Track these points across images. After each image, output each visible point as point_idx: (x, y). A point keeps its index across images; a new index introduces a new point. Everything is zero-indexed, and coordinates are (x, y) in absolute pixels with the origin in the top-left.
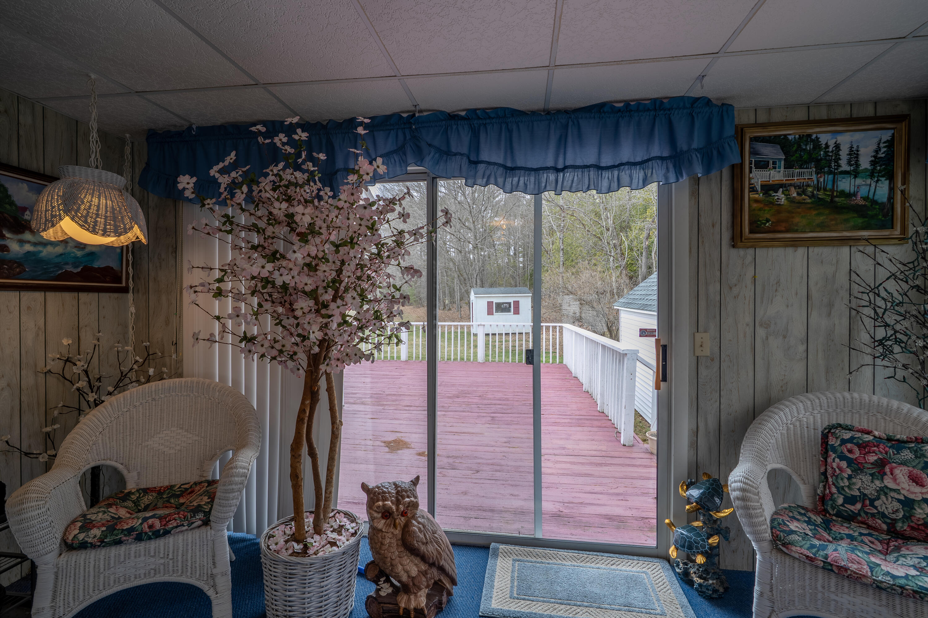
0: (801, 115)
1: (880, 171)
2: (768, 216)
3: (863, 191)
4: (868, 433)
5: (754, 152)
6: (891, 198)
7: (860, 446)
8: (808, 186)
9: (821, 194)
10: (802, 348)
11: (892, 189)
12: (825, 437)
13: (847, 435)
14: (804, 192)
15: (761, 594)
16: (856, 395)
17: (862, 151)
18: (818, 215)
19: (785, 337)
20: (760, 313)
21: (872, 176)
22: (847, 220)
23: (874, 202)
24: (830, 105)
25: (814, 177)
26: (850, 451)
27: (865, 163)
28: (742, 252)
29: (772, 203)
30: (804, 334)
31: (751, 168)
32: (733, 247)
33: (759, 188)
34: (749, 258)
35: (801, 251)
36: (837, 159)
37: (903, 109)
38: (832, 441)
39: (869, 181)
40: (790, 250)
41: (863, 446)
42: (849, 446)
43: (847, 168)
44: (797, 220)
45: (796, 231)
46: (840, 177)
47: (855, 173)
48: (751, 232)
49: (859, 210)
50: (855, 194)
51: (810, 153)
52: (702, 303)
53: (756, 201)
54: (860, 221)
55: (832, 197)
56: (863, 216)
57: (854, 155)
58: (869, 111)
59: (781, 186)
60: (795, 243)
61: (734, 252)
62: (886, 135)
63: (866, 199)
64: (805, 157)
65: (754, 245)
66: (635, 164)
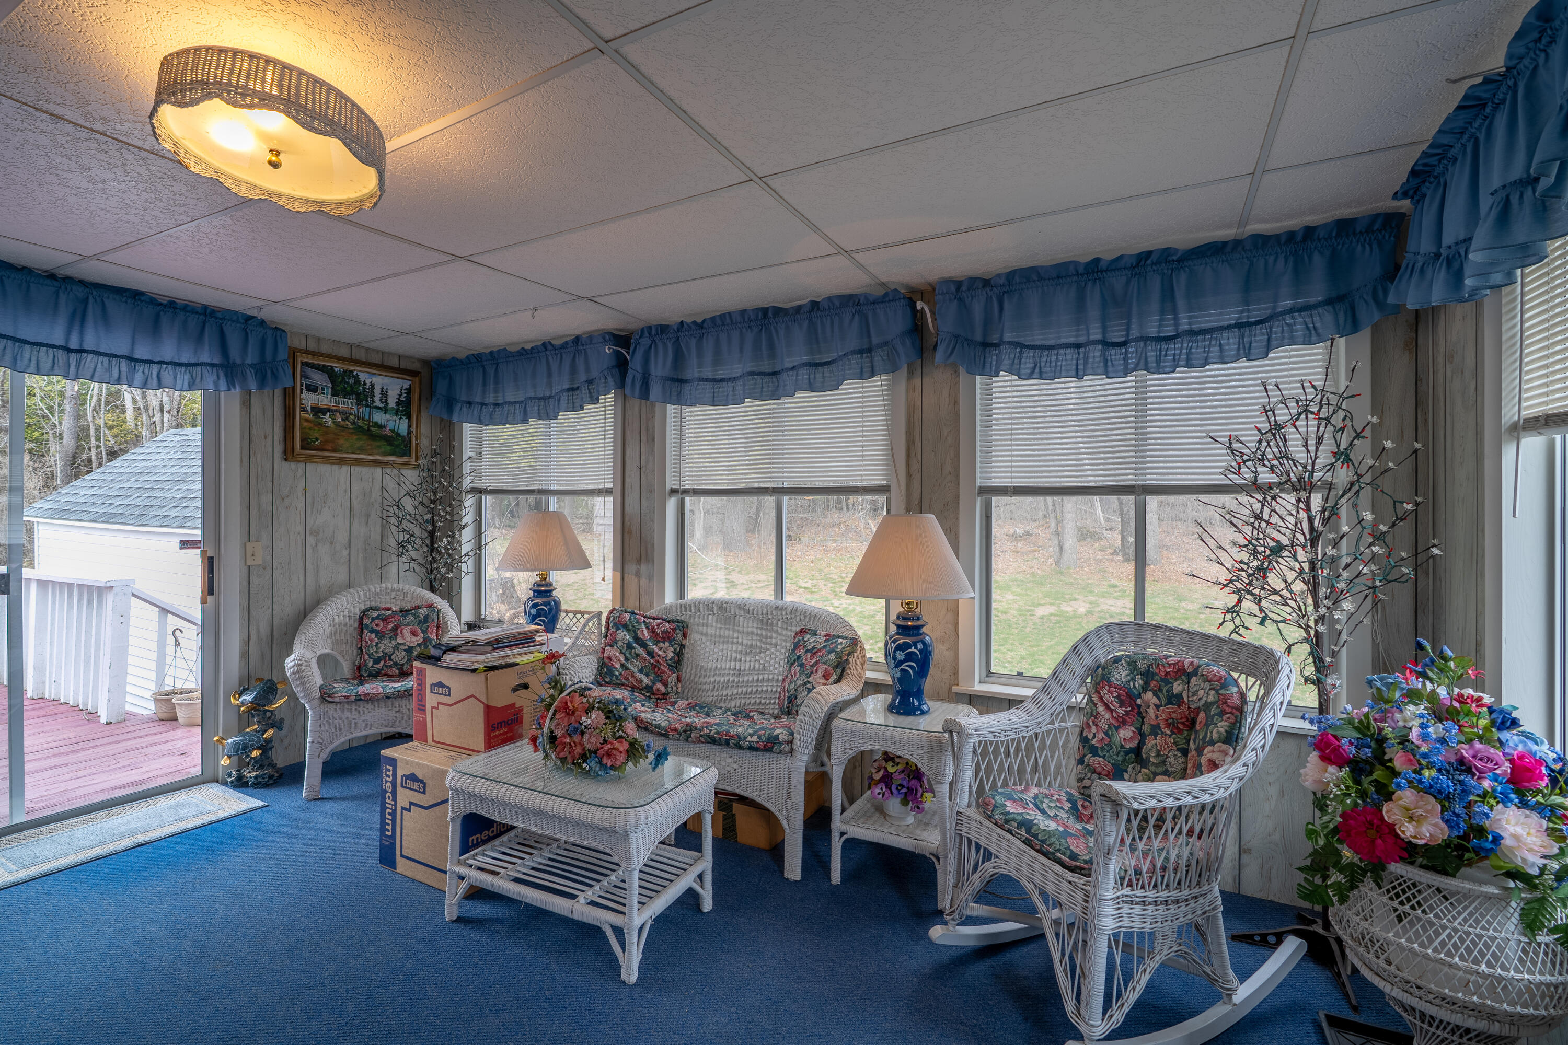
0: (344, 352)
1: (402, 411)
2: (317, 435)
3: (391, 425)
4: (389, 609)
5: (304, 376)
6: (409, 433)
7: (383, 620)
8: (350, 414)
9: (360, 423)
10: (345, 553)
11: (410, 426)
12: (361, 619)
13: (375, 614)
14: (347, 419)
15: (313, 741)
16: (383, 585)
17: (390, 393)
18: (359, 439)
19: (331, 543)
20: (310, 522)
21: (396, 414)
22: (379, 447)
23: (398, 435)
24: (367, 349)
25: (355, 407)
26: (377, 625)
27: (392, 403)
28: (293, 465)
29: (320, 424)
30: (347, 540)
31: (302, 390)
32: (286, 460)
33: (309, 409)
34: (300, 472)
35: (345, 469)
36: (373, 396)
37: (416, 366)
38: (366, 621)
39: (394, 418)
40: (336, 467)
41: (385, 620)
42: (377, 621)
43: (380, 405)
44: (341, 441)
45: (341, 452)
46: (374, 410)
47: (385, 410)
48: (302, 448)
49: (388, 440)
50: (385, 427)
51: (351, 386)
52: (254, 513)
53: (307, 420)
54: (389, 448)
55: (369, 426)
56: (390, 444)
57: (384, 395)
58: (394, 363)
59: (329, 410)
60: (340, 462)
61: (286, 465)
62: (406, 385)
63: (393, 431)
64: (348, 389)
65: (305, 460)
66: (180, 365)
